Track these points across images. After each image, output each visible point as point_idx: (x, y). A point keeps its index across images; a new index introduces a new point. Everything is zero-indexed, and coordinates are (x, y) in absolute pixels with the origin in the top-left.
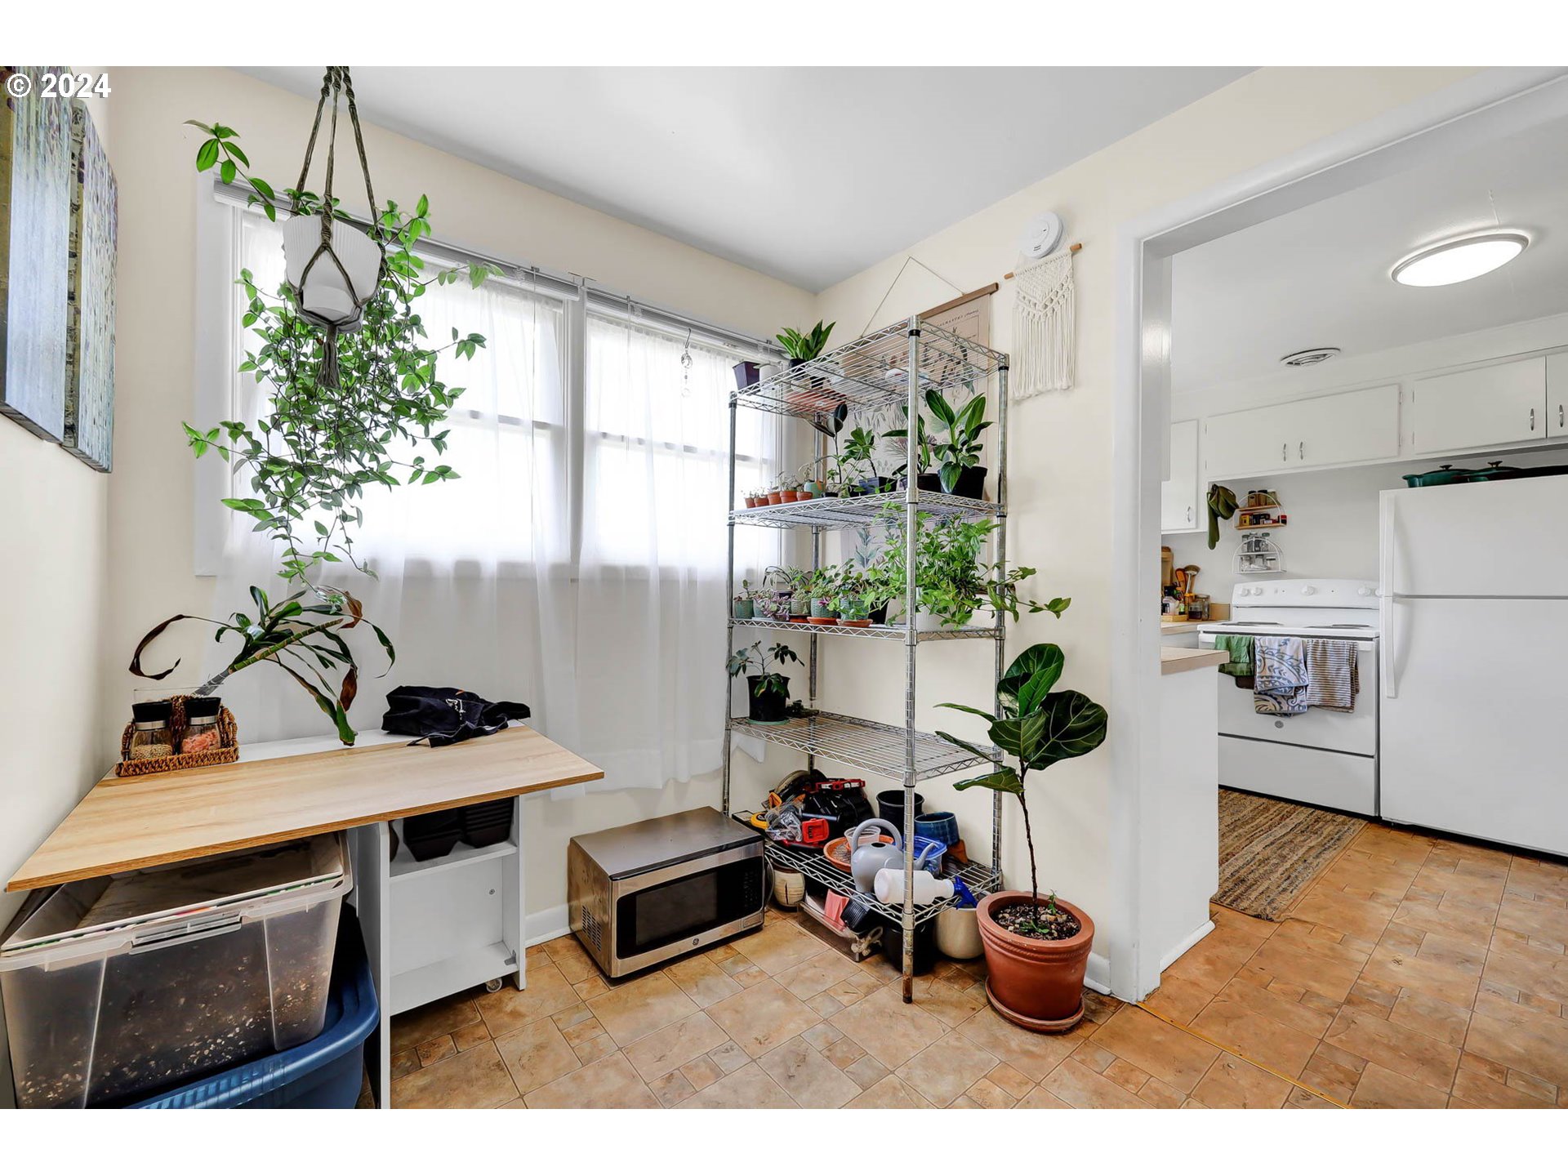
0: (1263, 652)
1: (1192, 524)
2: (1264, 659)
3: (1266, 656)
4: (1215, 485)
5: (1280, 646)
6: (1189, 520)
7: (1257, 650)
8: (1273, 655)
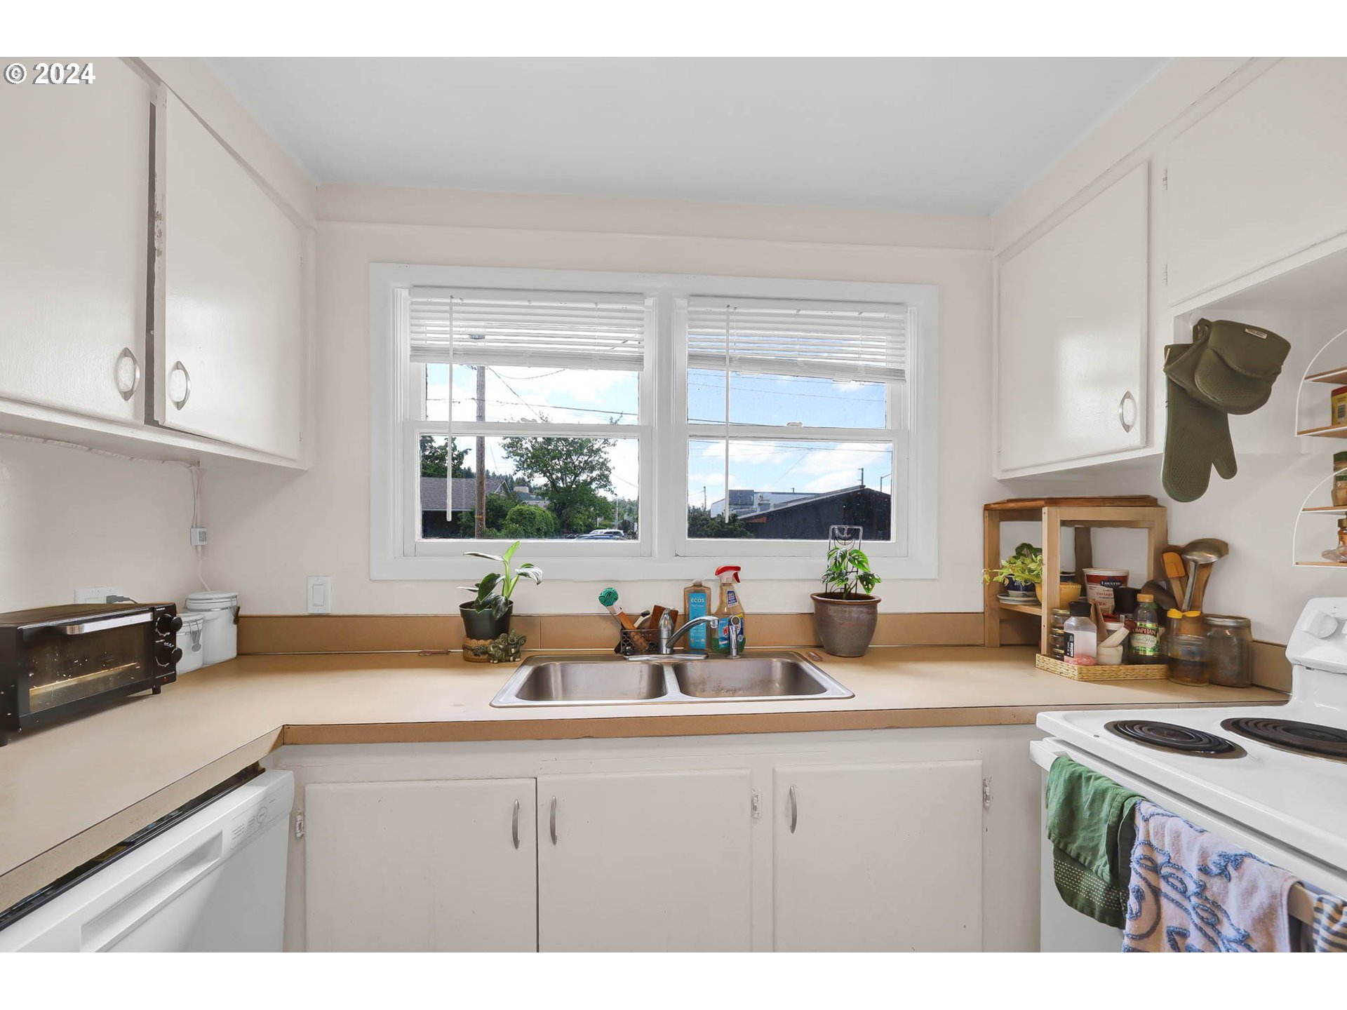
0: (1155, 869)
1: (1135, 436)
2: (1156, 892)
3: (1164, 887)
4: (1203, 322)
5: (1204, 870)
6: (1127, 428)
7: (1138, 852)
8: (1184, 892)
